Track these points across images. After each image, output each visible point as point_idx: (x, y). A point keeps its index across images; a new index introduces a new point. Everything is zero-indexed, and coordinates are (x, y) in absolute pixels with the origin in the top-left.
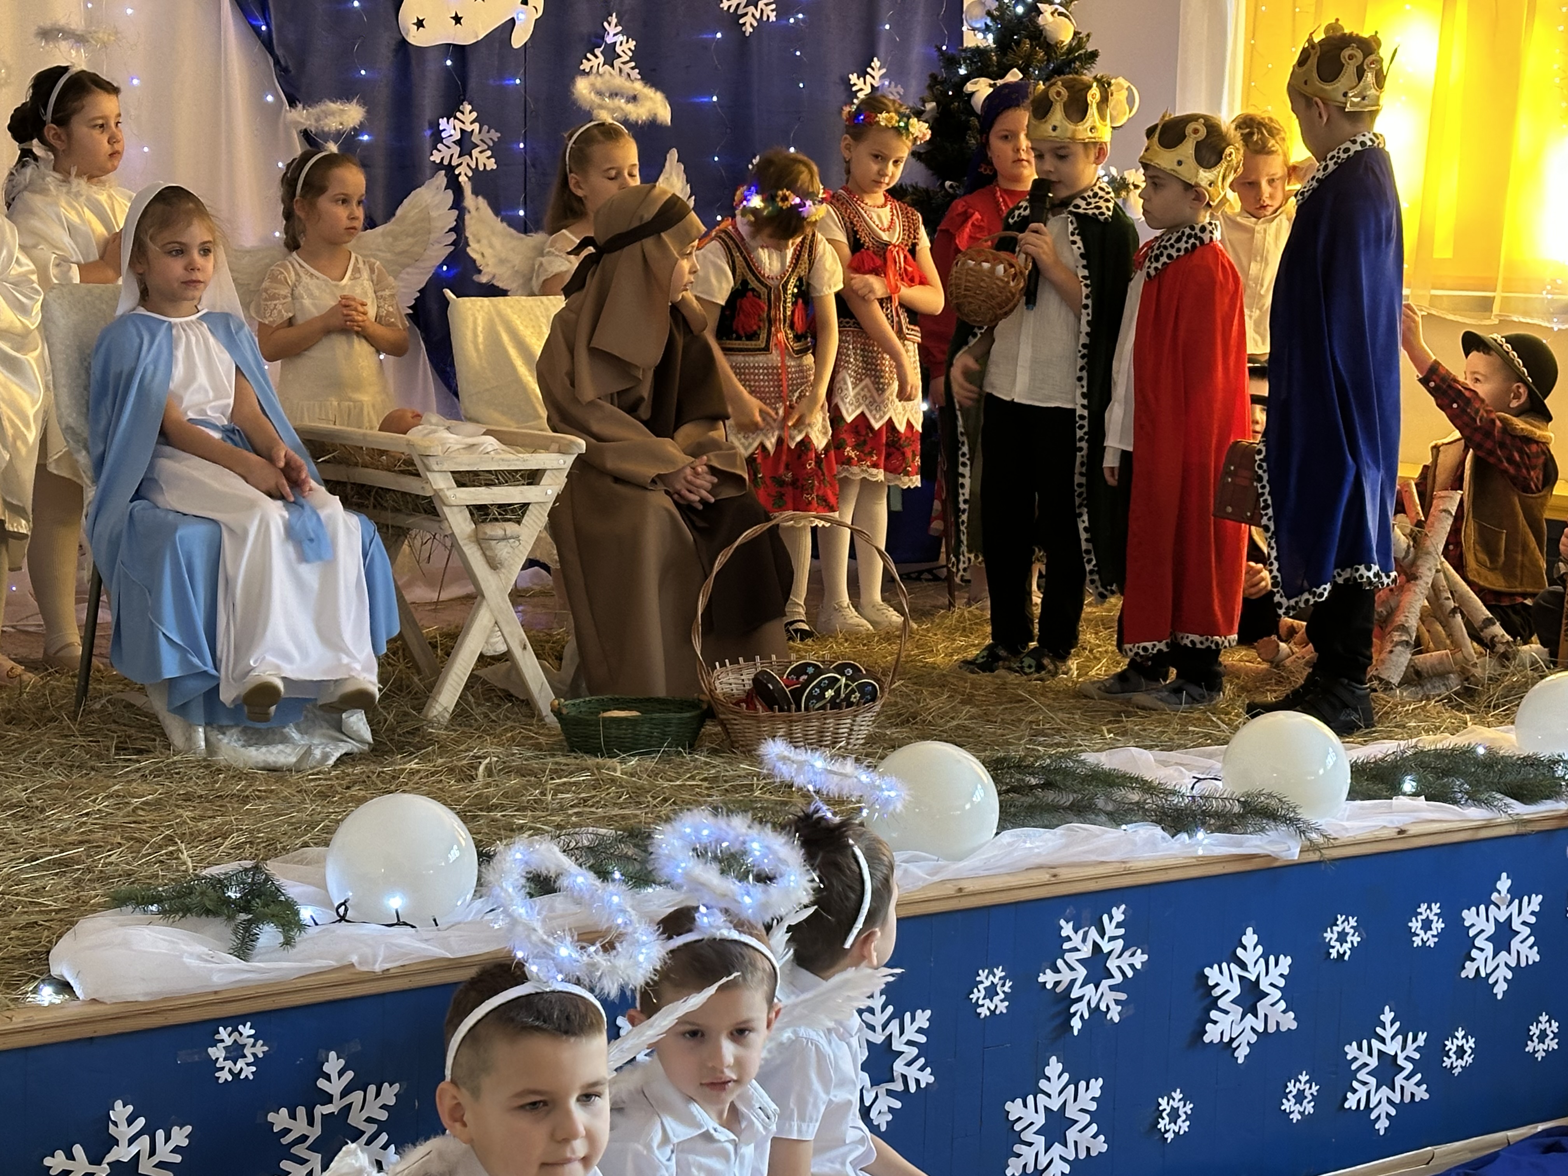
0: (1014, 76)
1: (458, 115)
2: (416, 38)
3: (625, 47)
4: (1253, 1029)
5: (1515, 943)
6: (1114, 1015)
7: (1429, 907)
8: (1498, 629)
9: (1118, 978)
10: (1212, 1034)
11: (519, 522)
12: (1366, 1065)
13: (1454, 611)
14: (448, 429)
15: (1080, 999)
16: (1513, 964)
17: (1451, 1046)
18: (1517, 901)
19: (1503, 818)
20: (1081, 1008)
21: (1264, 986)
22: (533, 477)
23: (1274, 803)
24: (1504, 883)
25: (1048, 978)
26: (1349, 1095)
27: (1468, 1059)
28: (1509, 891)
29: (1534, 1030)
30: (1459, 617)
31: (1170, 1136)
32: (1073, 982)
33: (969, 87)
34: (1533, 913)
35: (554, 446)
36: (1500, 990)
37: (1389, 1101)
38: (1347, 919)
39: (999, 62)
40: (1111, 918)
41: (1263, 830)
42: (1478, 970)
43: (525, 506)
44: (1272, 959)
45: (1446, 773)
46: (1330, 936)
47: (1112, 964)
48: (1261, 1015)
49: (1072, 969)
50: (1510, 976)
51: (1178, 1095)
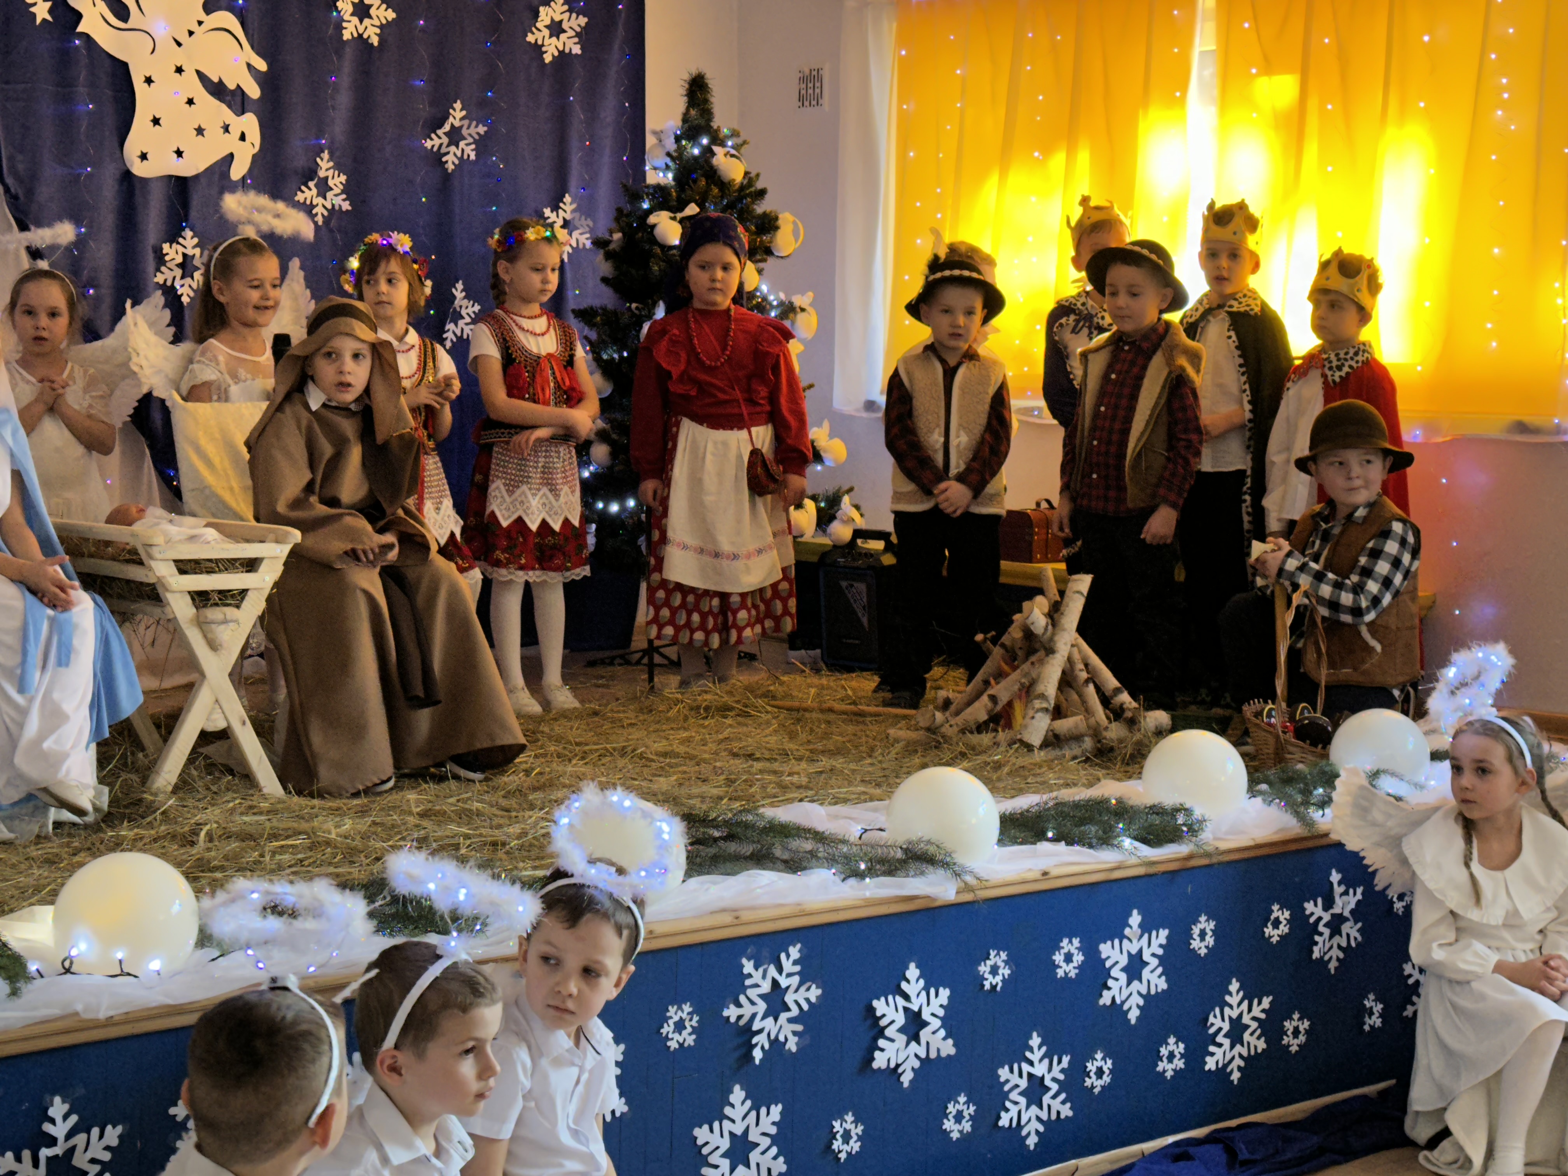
0: (692, 209)
1: (181, 240)
2: (139, 169)
3: (337, 181)
4: (916, 1056)
5: (1146, 973)
6: (792, 1045)
7: (1071, 942)
8: (1125, 698)
9: (795, 1011)
10: (880, 1061)
11: (238, 607)
12: (1017, 1086)
13: (1087, 681)
14: (171, 521)
15: (760, 1031)
16: (1144, 992)
17: (1091, 1067)
18: (1146, 935)
19: (1134, 860)
20: (761, 1040)
21: (926, 1016)
22: (251, 565)
23: (932, 849)
24: (1135, 919)
25: (731, 1012)
26: (1003, 1114)
27: (1106, 1079)
28: (1140, 926)
29: (1164, 1051)
30: (1091, 687)
31: (843, 1156)
32: (754, 1016)
33: (652, 219)
34: (1161, 946)
35: (271, 536)
36: (1133, 1015)
37: (1038, 1119)
38: (998, 954)
39: (678, 197)
40: (788, 956)
41: (922, 873)
42: (1113, 998)
43: (243, 592)
44: (932, 991)
45: (1082, 822)
46: (984, 969)
47: (789, 998)
48: (923, 1042)
49: (753, 1003)
50: (1141, 1002)
51: (849, 1118)
